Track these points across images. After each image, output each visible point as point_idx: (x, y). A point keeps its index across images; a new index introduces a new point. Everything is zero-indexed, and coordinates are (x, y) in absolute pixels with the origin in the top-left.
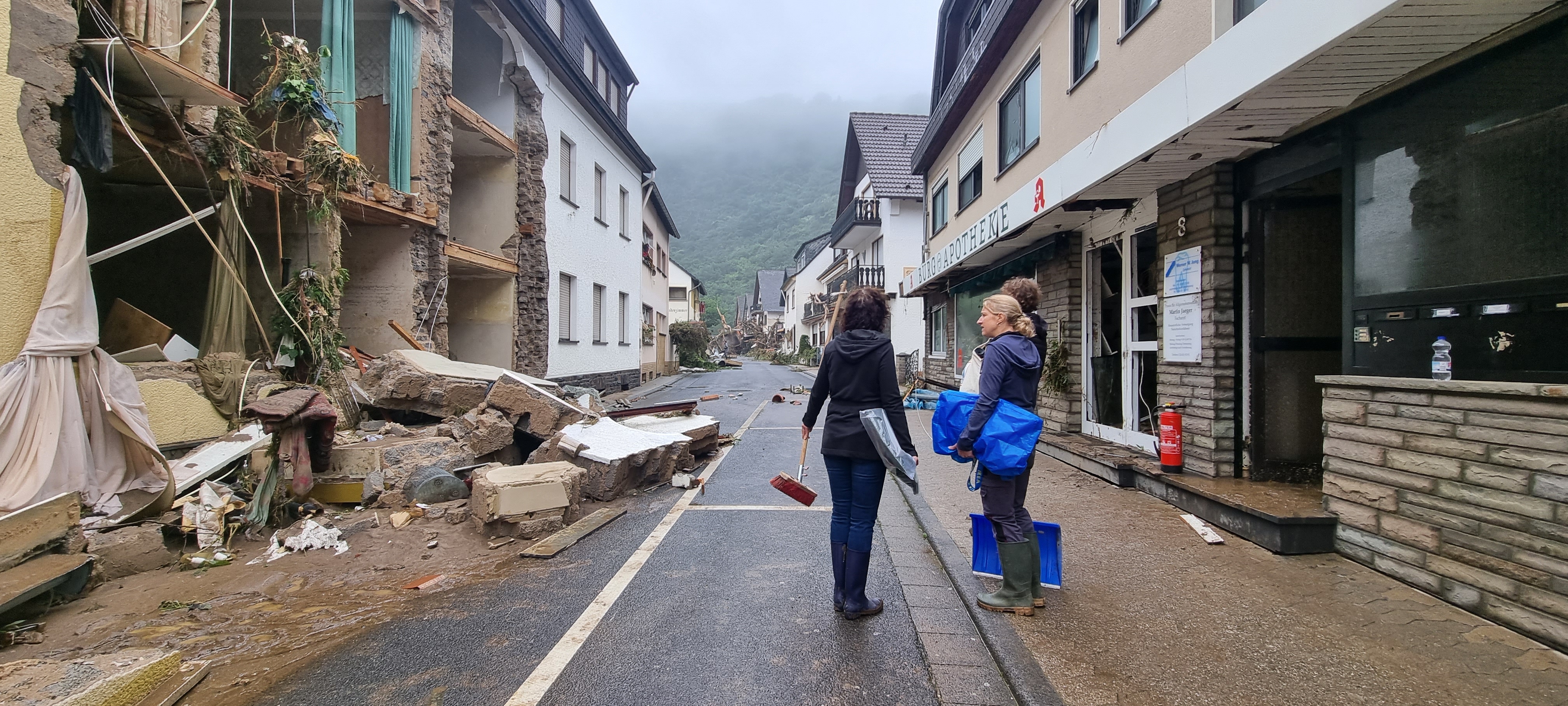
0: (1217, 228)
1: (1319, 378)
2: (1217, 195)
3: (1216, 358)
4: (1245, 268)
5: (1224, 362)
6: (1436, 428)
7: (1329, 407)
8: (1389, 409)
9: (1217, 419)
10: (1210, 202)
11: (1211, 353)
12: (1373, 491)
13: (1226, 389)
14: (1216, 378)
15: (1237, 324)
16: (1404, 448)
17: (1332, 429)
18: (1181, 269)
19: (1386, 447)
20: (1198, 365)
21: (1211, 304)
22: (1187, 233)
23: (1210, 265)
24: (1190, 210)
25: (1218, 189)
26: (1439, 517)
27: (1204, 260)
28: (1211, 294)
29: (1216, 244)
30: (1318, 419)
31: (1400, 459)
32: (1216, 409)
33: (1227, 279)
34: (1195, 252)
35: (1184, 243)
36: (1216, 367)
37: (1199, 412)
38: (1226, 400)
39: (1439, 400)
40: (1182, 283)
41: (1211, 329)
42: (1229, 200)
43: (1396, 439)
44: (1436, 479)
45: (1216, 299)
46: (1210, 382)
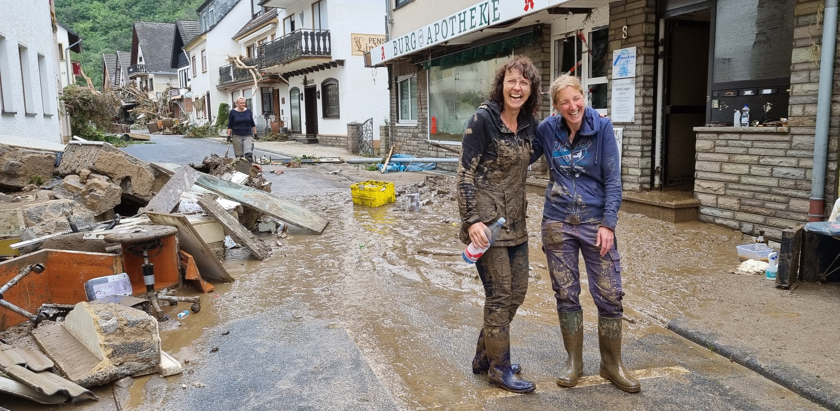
0: (646, 35)
1: (695, 129)
2: (647, 14)
3: (643, 119)
4: (661, 63)
5: (647, 122)
6: (741, 150)
7: (700, 144)
8: (724, 143)
9: (642, 157)
10: (643, 18)
11: (640, 116)
12: (715, 186)
13: (647, 138)
14: (643, 131)
15: (655, 98)
16: (729, 162)
17: (700, 156)
18: (623, 61)
19: (722, 162)
20: (632, 124)
21: (641, 84)
22: (628, 37)
23: (642, 59)
24: (630, 22)
25: (647, 10)
26: (741, 193)
27: (638, 55)
28: (641, 79)
29: (645, 46)
30: (693, 151)
31: (728, 168)
32: (642, 151)
33: (650, 69)
34: (632, 50)
35: (625, 44)
36: (643, 124)
37: (632, 154)
38: (647, 145)
39: (744, 137)
40: (624, 70)
41: (641, 101)
42: (653, 18)
43: (726, 158)
44: (740, 175)
45: (644, 81)
46: (639, 134)
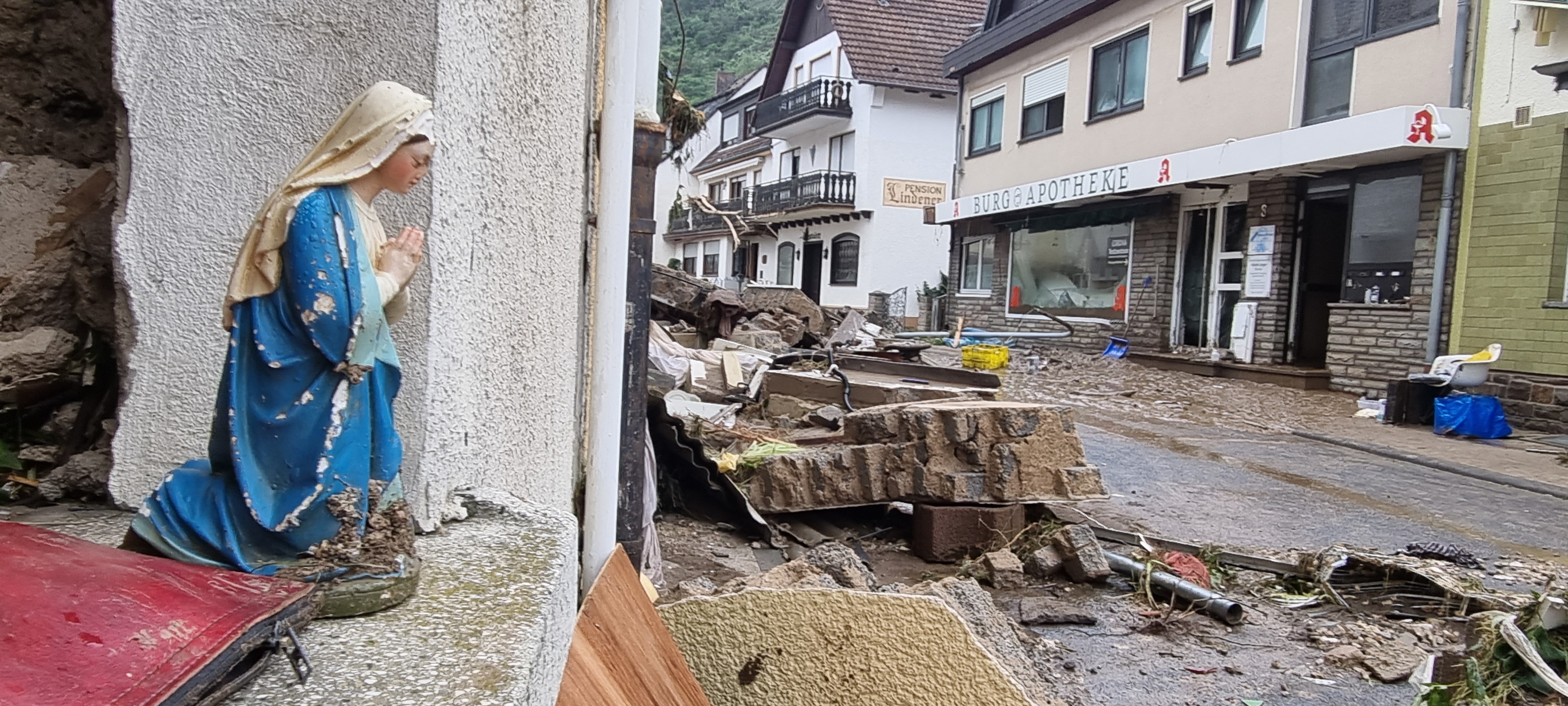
0: (1286, 215)
1: (1330, 305)
2: (1287, 195)
3: (1278, 294)
4: (1299, 242)
5: (1283, 297)
6: (1370, 324)
7: (1332, 319)
8: (1355, 318)
9: (1276, 331)
10: (1282, 199)
11: (1276, 291)
12: (1345, 357)
13: (1282, 314)
14: (1278, 306)
15: (1291, 274)
16: (1359, 335)
17: (1333, 329)
18: (1261, 238)
19: (1352, 335)
20: (1267, 299)
21: (1278, 261)
22: (1267, 216)
23: (1280, 238)
24: (1270, 201)
25: (1288, 192)
26: (1367, 363)
27: (1276, 234)
28: (1279, 256)
29: (1284, 226)
30: (1327, 325)
31: (1357, 340)
32: (1276, 326)
33: (1288, 248)
34: (1271, 229)
35: (1264, 222)
36: (1278, 300)
37: (1265, 328)
38: (1282, 320)
39: (1373, 312)
40: (1261, 248)
41: (1277, 277)
42: (1293, 199)
43: (1356, 331)
44: (1368, 347)
45: (1281, 259)
46: (1273, 309)
